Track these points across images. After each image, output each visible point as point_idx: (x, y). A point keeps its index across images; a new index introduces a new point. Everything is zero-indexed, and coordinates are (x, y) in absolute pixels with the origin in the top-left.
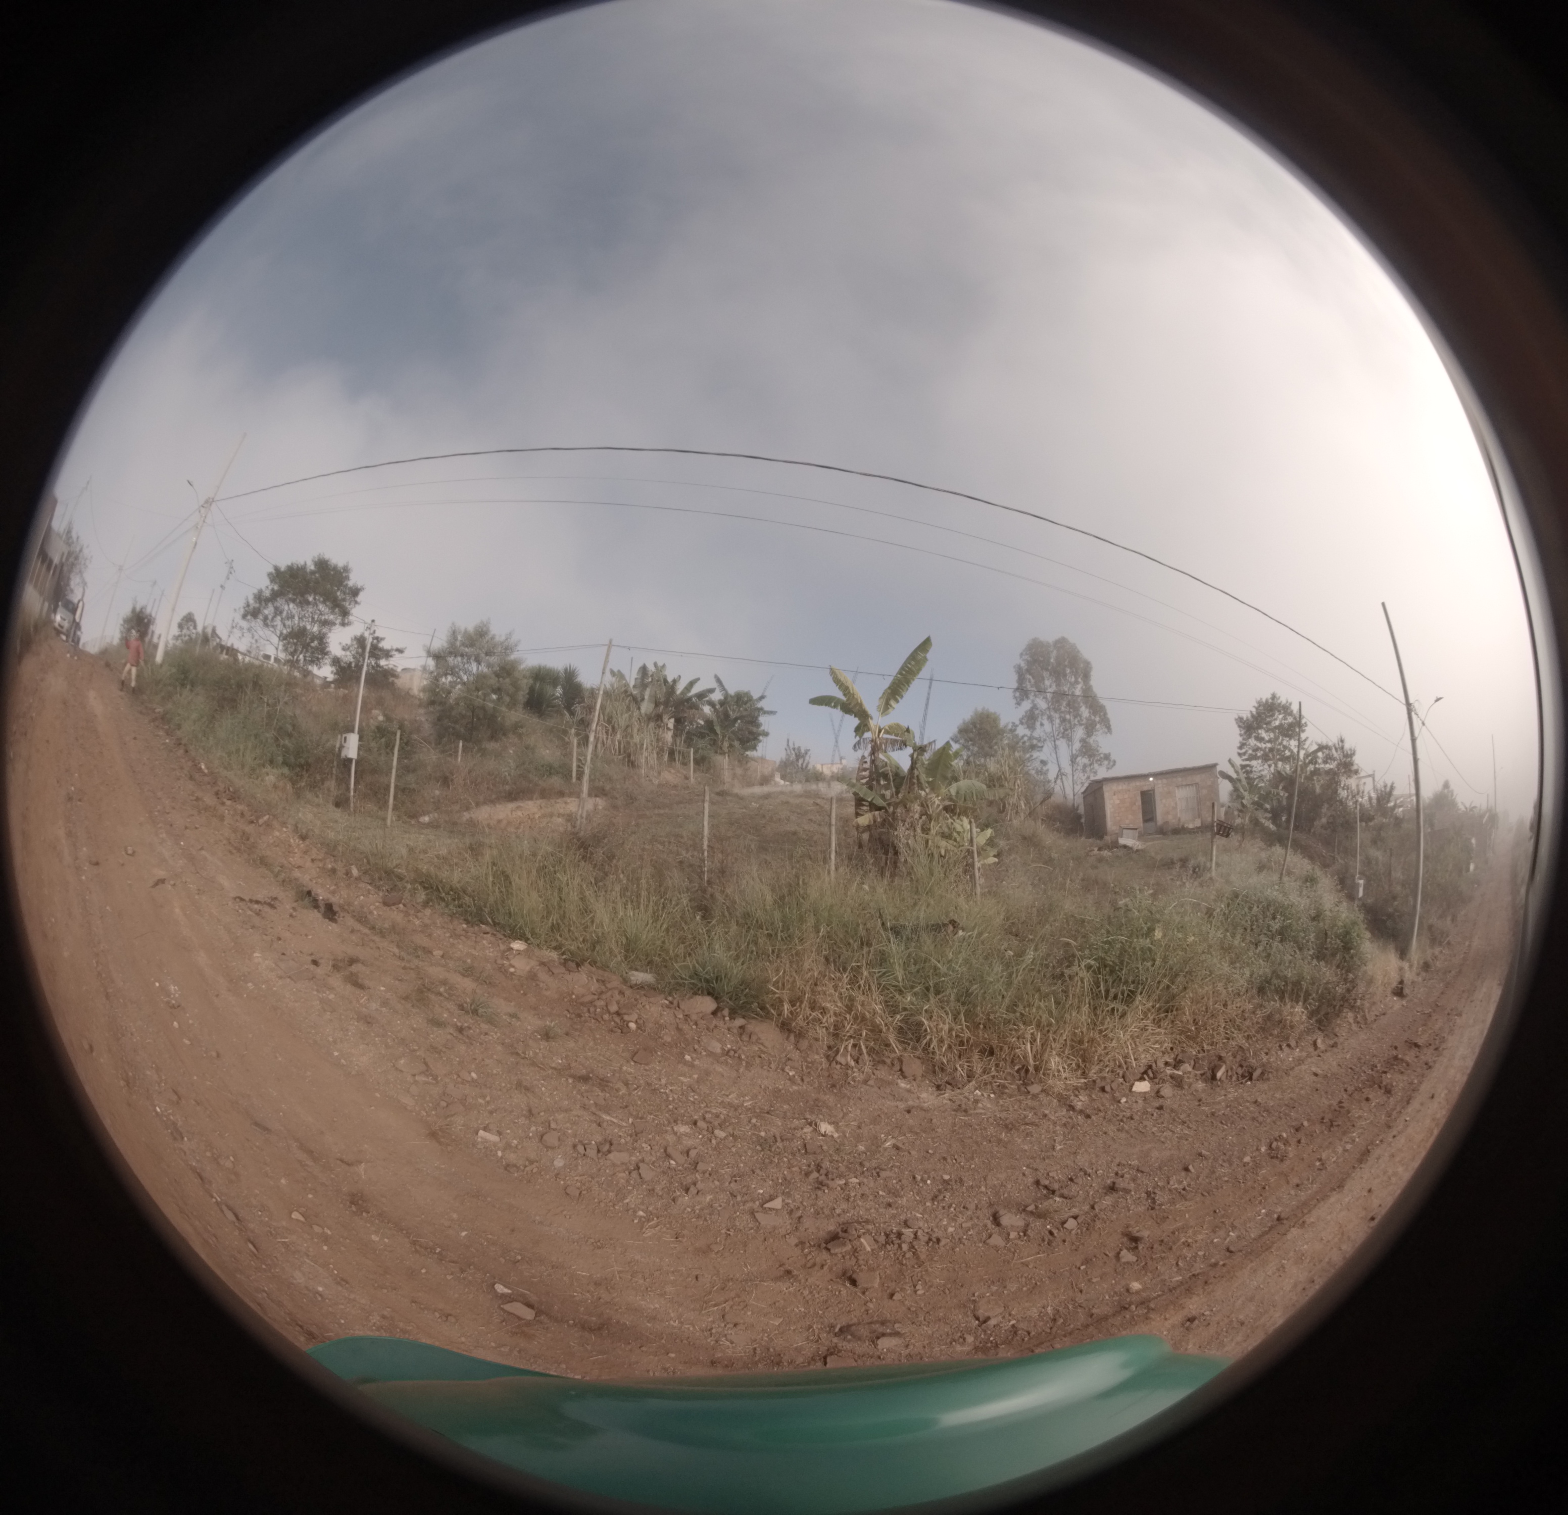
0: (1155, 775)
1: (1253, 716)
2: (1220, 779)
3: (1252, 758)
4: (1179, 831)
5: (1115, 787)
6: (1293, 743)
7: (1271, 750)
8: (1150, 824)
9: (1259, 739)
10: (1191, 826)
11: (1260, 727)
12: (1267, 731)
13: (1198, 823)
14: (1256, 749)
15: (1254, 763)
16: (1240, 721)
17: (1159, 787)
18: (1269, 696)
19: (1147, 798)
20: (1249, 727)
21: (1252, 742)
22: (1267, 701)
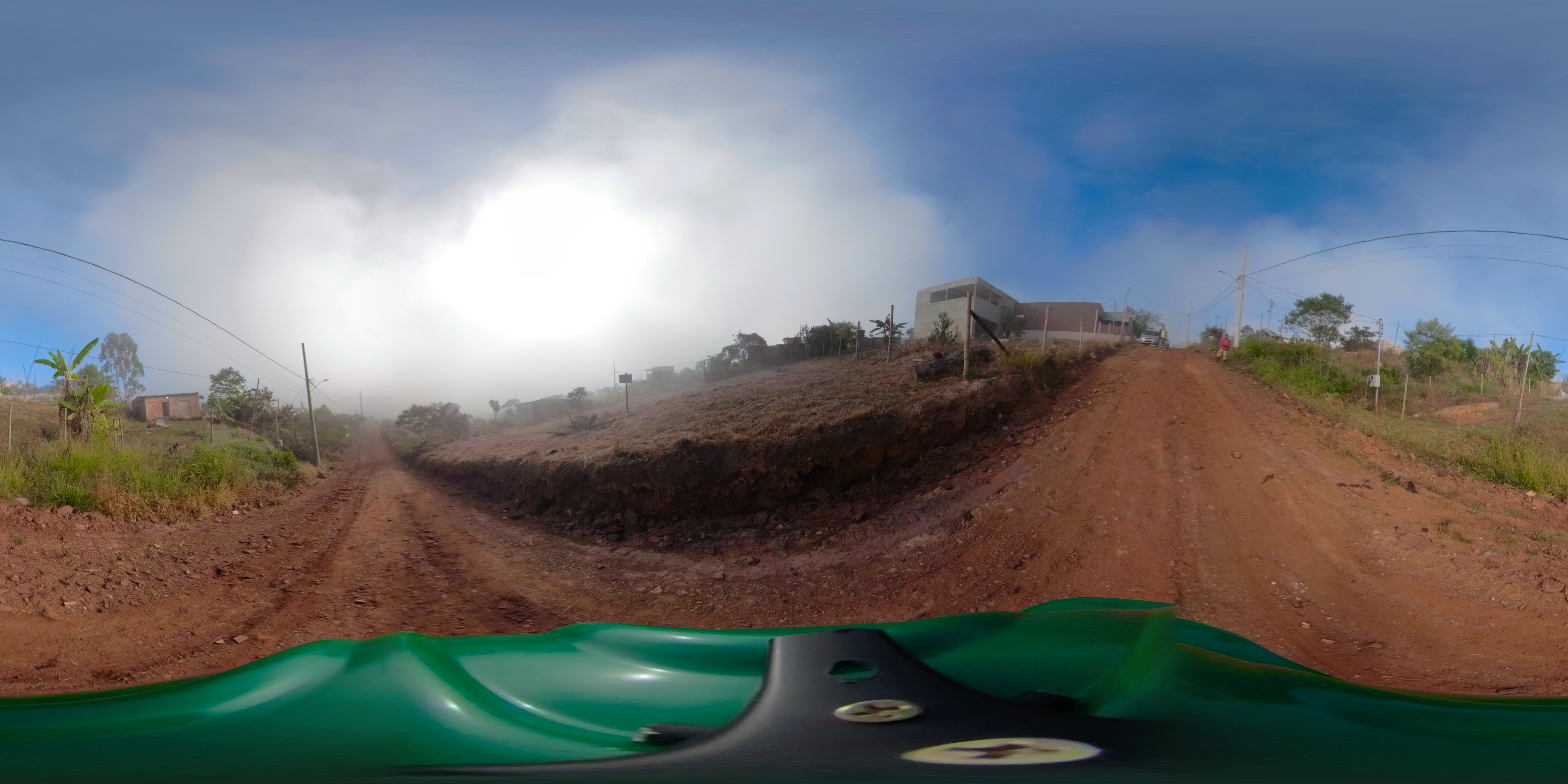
0: (170, 396)
1: (219, 375)
2: (200, 399)
3: (217, 391)
4: (180, 420)
5: (150, 400)
6: (238, 387)
7: (226, 388)
8: (166, 416)
9: (221, 384)
10: (186, 418)
11: (223, 380)
12: (225, 381)
13: (189, 416)
14: (219, 388)
15: (218, 393)
16: (212, 377)
17: (171, 402)
18: (228, 368)
19: (165, 406)
20: (216, 379)
21: (218, 385)
22: (226, 369)
